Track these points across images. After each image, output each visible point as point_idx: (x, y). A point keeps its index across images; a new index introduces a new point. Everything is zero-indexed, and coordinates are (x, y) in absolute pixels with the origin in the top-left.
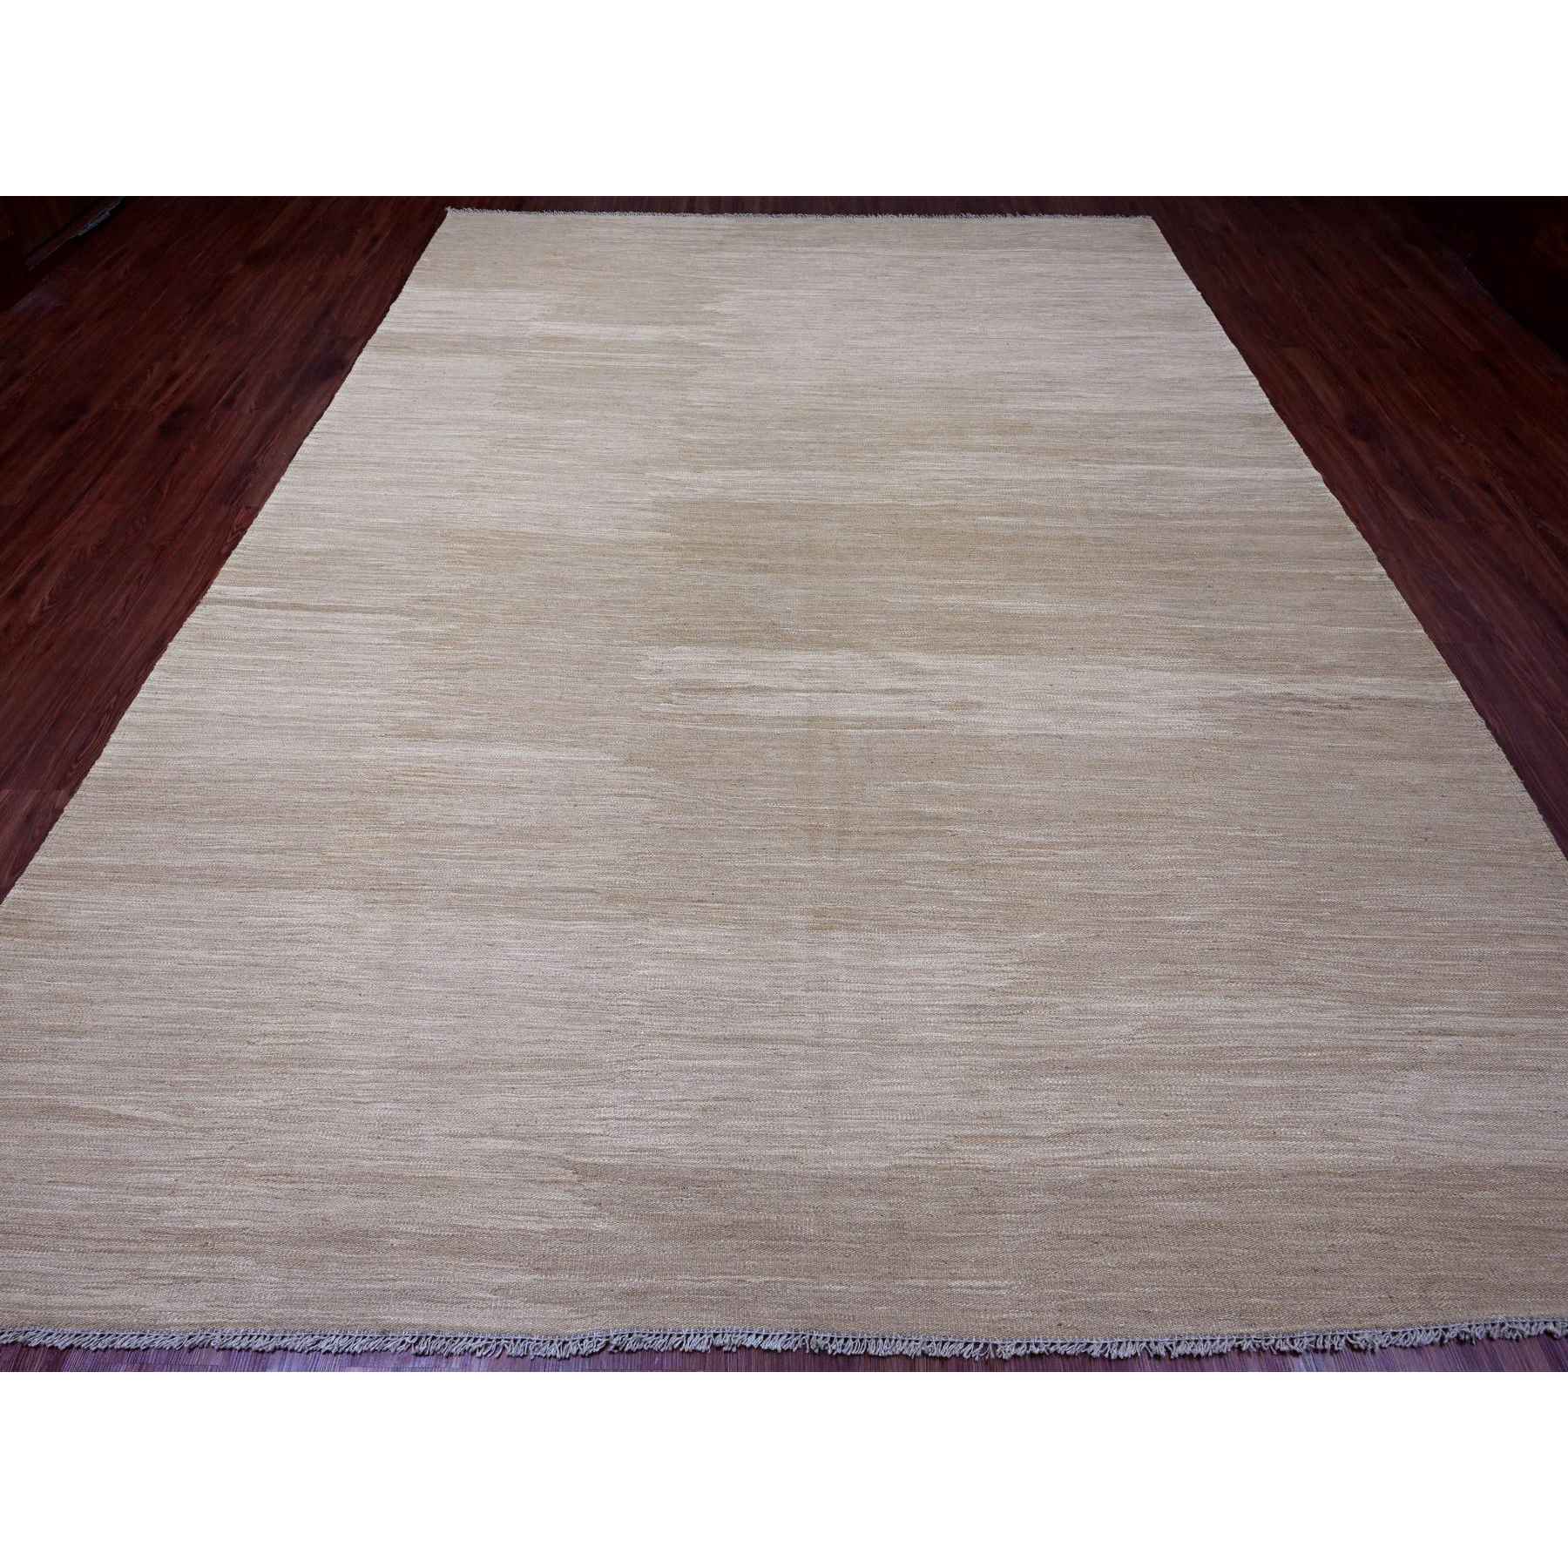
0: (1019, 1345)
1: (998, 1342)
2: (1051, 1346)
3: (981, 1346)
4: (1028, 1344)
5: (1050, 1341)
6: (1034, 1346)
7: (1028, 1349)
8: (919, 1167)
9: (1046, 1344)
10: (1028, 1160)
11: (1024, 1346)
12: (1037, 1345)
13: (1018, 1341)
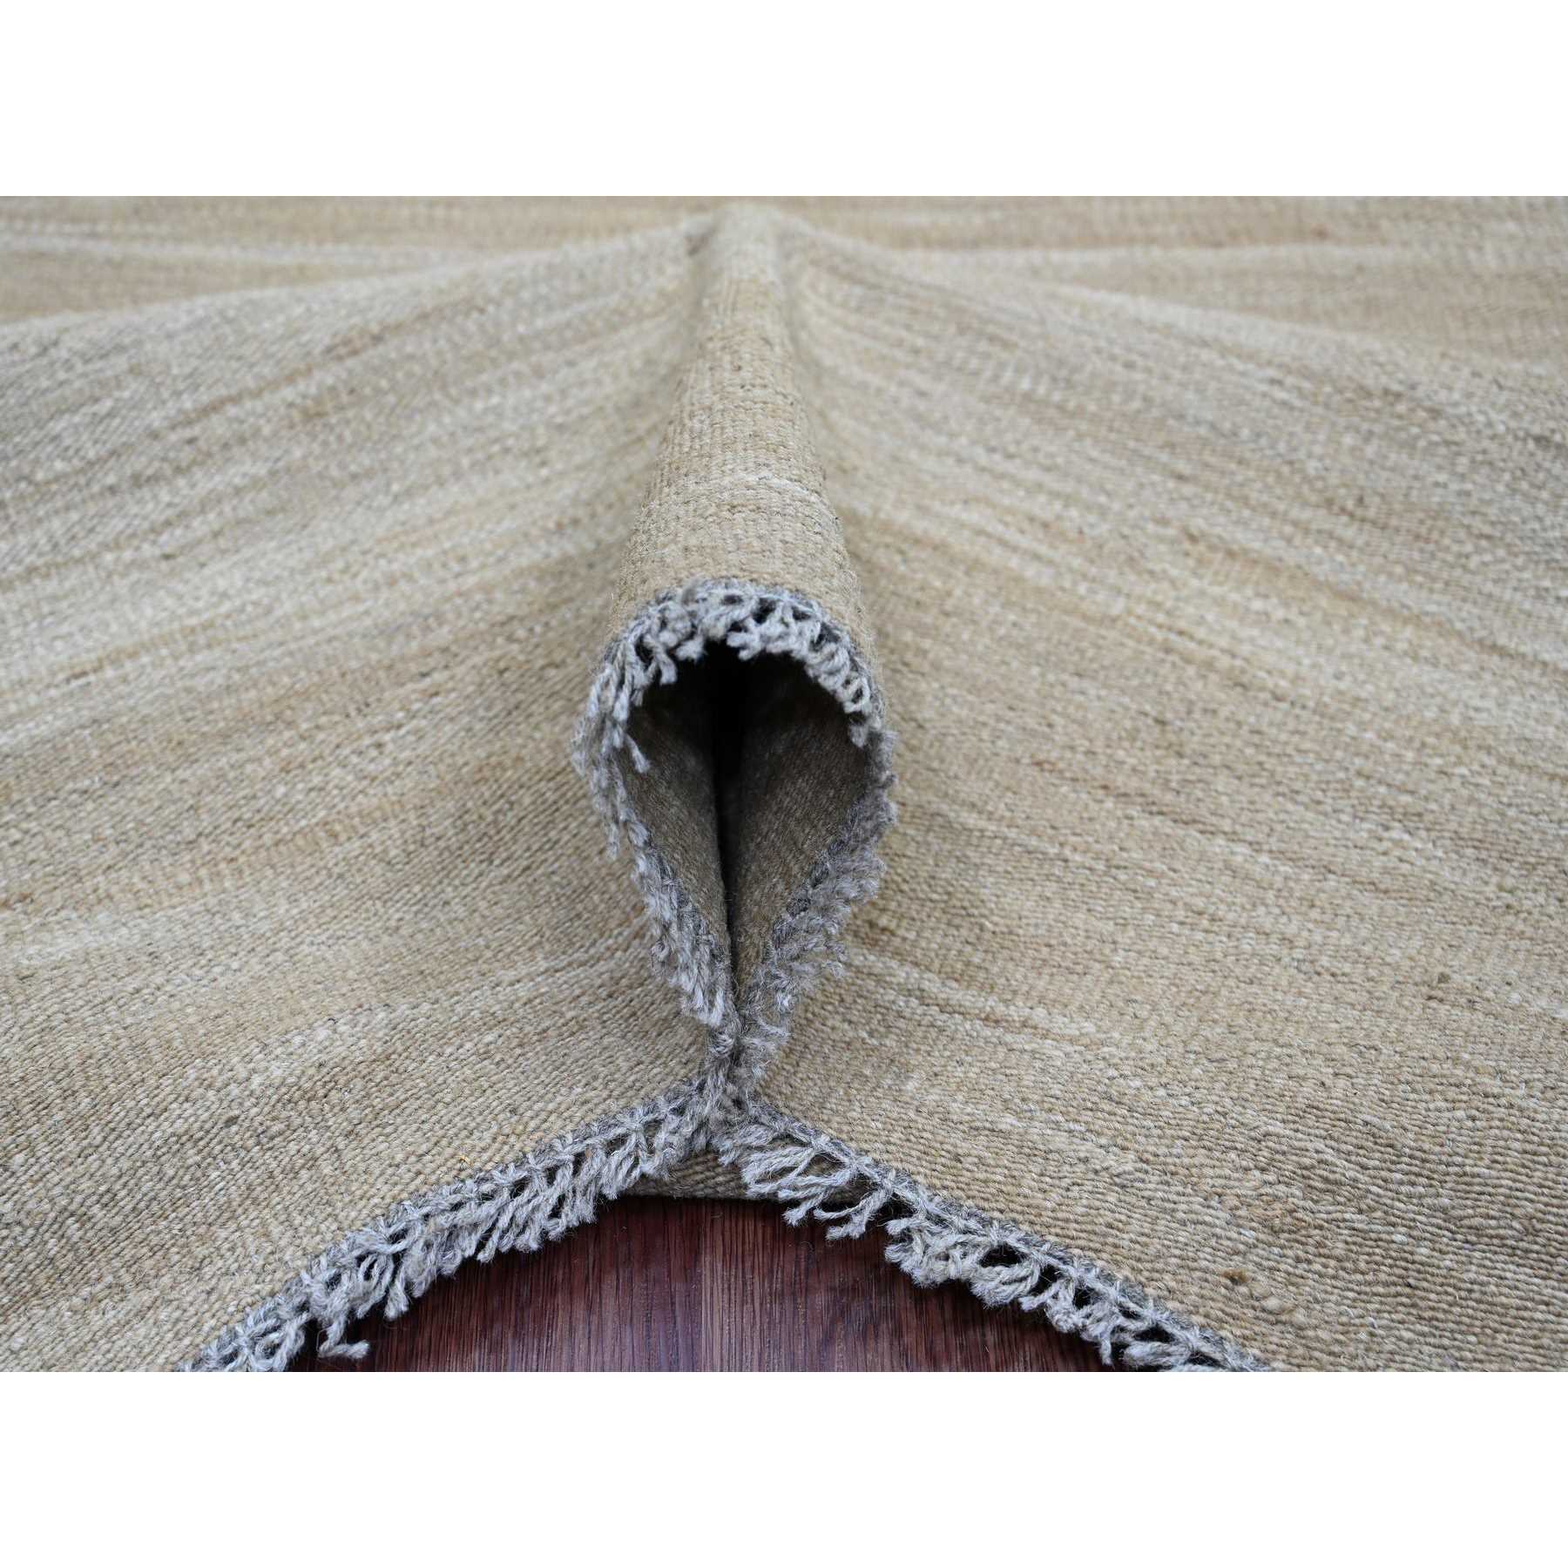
0: (1003, 1256)
1: (919, 1198)
2: (1144, 1336)
3: (841, 1178)
4: (1049, 1276)
5: (1150, 1315)
6: (1068, 1296)
7: (1038, 1290)
8: (974, 567)
9: (1128, 1314)
10: (1455, 719)
11: (1029, 1270)
12: (1083, 1297)
13: (1012, 1241)
